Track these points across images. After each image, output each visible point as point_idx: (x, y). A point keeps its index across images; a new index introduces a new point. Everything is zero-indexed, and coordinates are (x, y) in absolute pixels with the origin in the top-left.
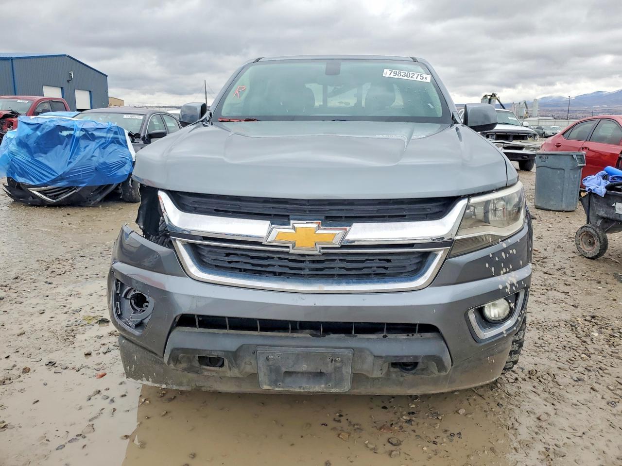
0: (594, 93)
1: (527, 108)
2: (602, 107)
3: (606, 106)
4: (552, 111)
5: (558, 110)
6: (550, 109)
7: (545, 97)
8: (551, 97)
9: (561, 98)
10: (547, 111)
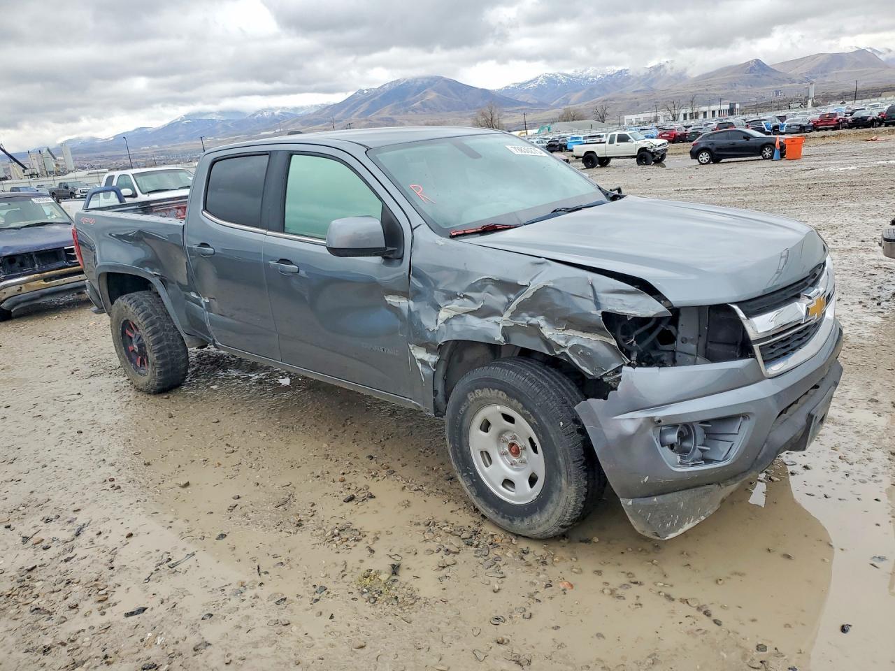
0: (136, 130)
1: (55, 158)
2: (154, 149)
3: (156, 146)
4: (88, 159)
5: (97, 158)
6: (84, 156)
7: (70, 140)
8: (79, 139)
9: (94, 139)
10: (80, 159)
